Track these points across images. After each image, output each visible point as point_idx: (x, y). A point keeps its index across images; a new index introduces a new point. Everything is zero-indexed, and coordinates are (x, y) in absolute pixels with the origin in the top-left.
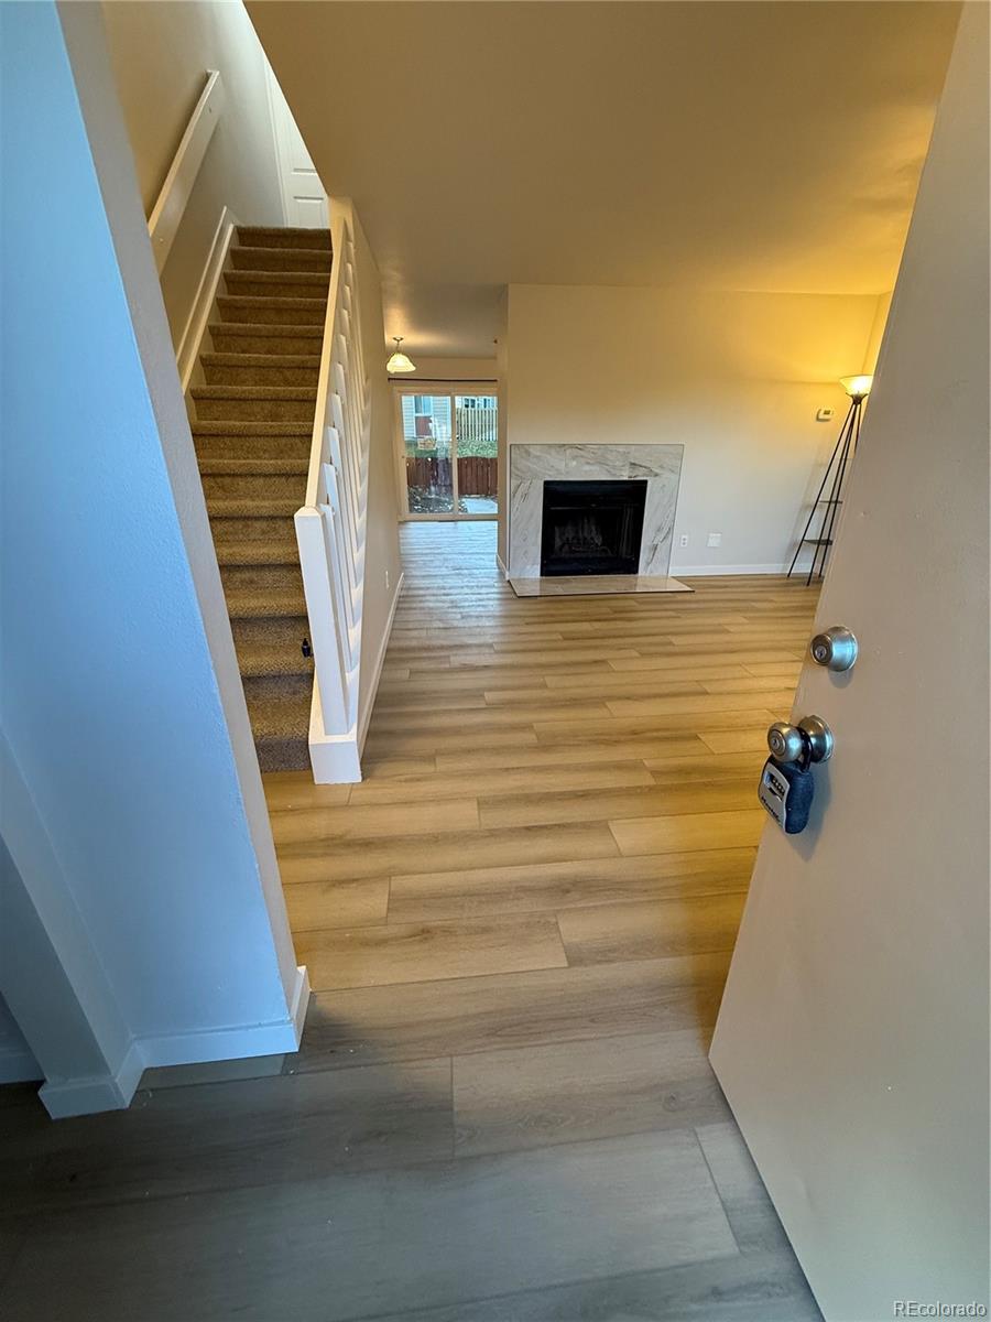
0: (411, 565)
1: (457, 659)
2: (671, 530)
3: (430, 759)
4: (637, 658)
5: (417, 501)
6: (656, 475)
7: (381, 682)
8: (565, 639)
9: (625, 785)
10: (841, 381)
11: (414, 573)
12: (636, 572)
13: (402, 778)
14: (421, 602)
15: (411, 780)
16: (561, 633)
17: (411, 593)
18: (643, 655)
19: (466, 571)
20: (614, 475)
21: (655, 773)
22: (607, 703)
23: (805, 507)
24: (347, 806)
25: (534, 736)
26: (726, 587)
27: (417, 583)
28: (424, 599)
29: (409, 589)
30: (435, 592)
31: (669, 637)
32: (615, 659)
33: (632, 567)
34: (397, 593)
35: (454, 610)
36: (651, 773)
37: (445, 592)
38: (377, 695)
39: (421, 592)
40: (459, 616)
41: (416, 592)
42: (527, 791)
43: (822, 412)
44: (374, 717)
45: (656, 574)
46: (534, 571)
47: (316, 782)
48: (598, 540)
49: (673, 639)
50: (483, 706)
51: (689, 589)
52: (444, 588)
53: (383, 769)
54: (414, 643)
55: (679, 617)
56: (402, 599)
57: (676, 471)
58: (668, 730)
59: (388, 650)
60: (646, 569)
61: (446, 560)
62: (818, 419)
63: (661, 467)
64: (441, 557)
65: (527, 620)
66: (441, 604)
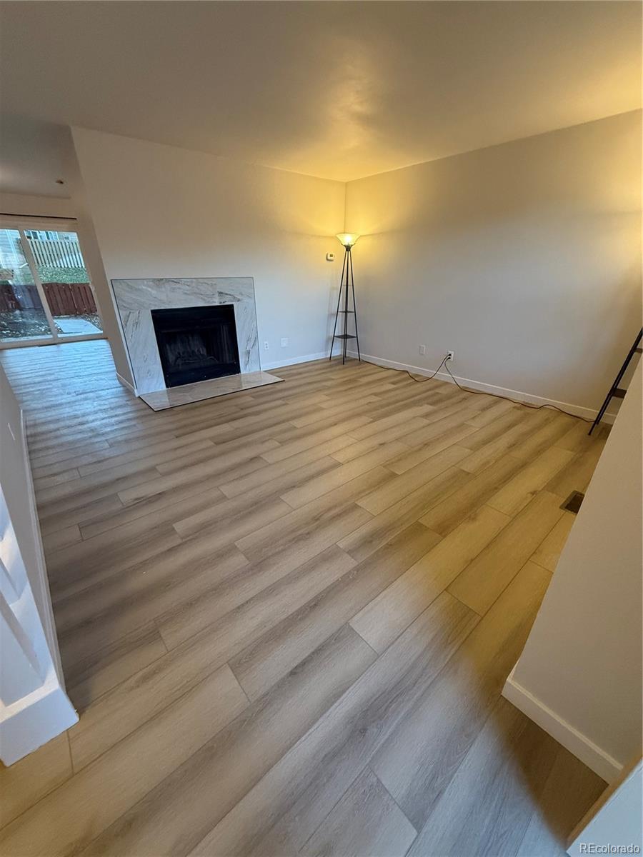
0: (25, 398)
1: (127, 496)
2: (256, 338)
3: (153, 636)
4: (279, 447)
5: (3, 326)
6: (239, 300)
7: (48, 554)
8: (217, 444)
9: (337, 576)
10: (338, 236)
11: (34, 406)
12: (239, 372)
13: (132, 682)
14: (57, 437)
15: (145, 678)
16: (211, 439)
17: (40, 429)
18: (283, 443)
19: (91, 394)
20: (209, 302)
21: (352, 552)
22: (282, 498)
23: (331, 315)
24: (74, 775)
25: (242, 558)
26: (300, 374)
27: (42, 416)
28: (58, 433)
29: (35, 425)
30: (68, 423)
31: (291, 422)
32: (265, 452)
33: (234, 368)
34: (23, 433)
35: (98, 439)
36: (348, 553)
37: (80, 420)
38: (48, 572)
39: (52, 426)
40: (106, 445)
41: (44, 428)
42: (270, 626)
43: (329, 255)
44: (56, 608)
45: (252, 371)
46: (158, 384)
47: (8, 764)
48: (203, 351)
49: (295, 423)
50: (179, 541)
51: (281, 380)
52: (76, 417)
53: (100, 683)
54: (68, 490)
55: (286, 404)
56: (32, 439)
57: (252, 296)
58: (335, 506)
59: (40, 508)
60: (245, 369)
61: (64, 385)
62: (327, 259)
63: (241, 294)
64: (59, 383)
65: (177, 433)
66: (79, 436)
